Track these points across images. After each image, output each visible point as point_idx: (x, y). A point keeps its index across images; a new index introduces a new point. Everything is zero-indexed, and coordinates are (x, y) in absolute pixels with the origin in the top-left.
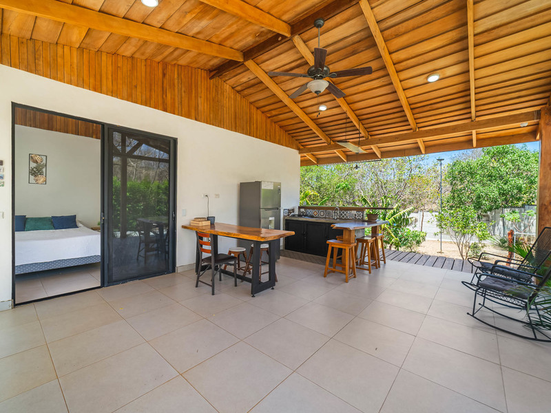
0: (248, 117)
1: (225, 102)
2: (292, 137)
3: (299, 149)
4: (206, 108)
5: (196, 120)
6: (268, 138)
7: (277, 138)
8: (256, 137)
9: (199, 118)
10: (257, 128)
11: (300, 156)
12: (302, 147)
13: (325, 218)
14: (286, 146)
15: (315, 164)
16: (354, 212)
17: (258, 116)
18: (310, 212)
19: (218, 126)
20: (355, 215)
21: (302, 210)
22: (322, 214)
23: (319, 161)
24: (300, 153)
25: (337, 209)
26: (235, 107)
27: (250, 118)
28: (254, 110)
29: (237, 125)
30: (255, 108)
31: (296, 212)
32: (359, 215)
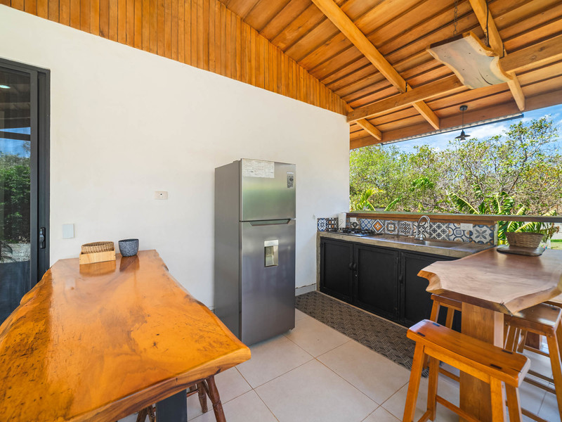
0: (238, 47)
1: (181, 10)
2: (333, 91)
3: (346, 113)
4: (130, 14)
5: (102, 34)
6: (283, 88)
7: (303, 90)
8: (257, 85)
9: (111, 33)
10: (258, 68)
11: (348, 124)
12: (351, 110)
13: (398, 236)
14: (321, 106)
15: (378, 142)
16: (468, 227)
17: (259, 47)
18: (367, 224)
19: (164, 55)
20: (471, 233)
21: (354, 220)
22: (391, 227)
23: (385, 136)
24: (348, 120)
25: (424, 220)
26: (207, 23)
27: (243, 50)
28: (251, 36)
29: (212, 57)
30: (254, 33)
31: (343, 224)
32: (482, 234)
